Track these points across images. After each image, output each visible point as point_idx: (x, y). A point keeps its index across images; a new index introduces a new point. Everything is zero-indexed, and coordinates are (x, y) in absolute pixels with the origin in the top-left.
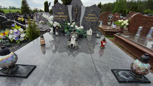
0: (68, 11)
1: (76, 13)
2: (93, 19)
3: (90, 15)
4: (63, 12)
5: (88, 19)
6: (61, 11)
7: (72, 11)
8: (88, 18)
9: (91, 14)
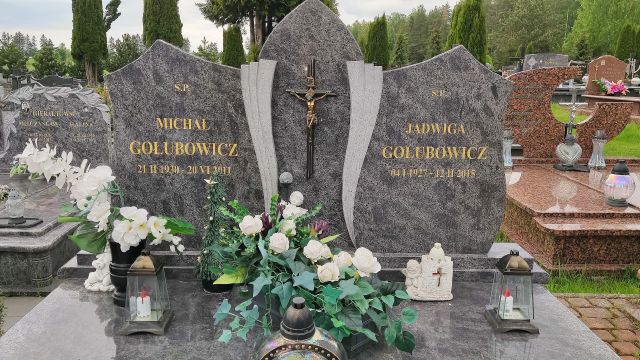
0: (240, 107)
1: (311, 116)
2: (447, 164)
3: (422, 130)
4: (201, 113)
5: (408, 165)
6: (181, 111)
7: (274, 104)
8: (405, 153)
9: (434, 121)
